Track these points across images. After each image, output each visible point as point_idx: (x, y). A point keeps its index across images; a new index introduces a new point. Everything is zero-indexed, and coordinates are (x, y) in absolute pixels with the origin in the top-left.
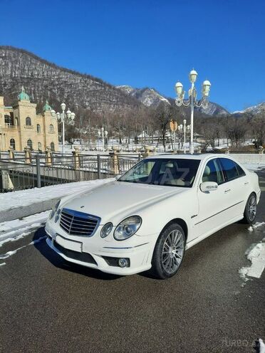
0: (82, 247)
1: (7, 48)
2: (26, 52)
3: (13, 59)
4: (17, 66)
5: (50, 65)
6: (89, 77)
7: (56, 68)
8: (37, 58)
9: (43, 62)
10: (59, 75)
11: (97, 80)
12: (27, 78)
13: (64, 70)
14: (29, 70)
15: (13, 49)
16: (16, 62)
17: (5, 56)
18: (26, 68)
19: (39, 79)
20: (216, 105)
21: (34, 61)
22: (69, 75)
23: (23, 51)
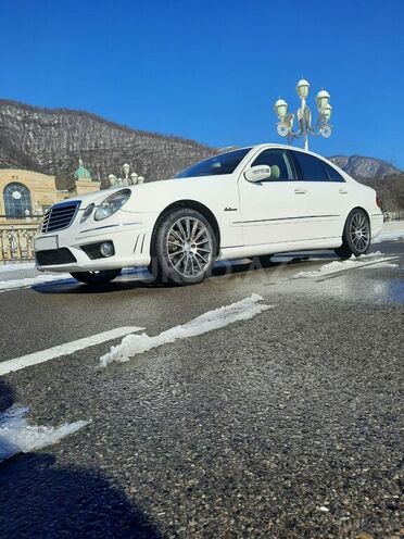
0: (57, 242)
1: (61, 112)
2: (87, 115)
3: (70, 126)
4: (76, 135)
5: (120, 128)
6: (177, 140)
7: (130, 131)
8: (102, 121)
9: (111, 125)
10: (134, 141)
11: (188, 142)
12: (91, 151)
13: (141, 134)
14: (91, 139)
15: (68, 112)
16: (74, 129)
17: (59, 123)
18: (88, 137)
19: (105, 150)
20: (377, 160)
21: (98, 126)
22: (148, 140)
23: (81, 114)
